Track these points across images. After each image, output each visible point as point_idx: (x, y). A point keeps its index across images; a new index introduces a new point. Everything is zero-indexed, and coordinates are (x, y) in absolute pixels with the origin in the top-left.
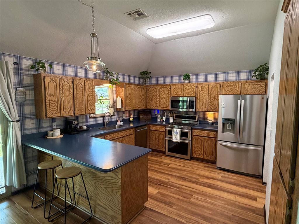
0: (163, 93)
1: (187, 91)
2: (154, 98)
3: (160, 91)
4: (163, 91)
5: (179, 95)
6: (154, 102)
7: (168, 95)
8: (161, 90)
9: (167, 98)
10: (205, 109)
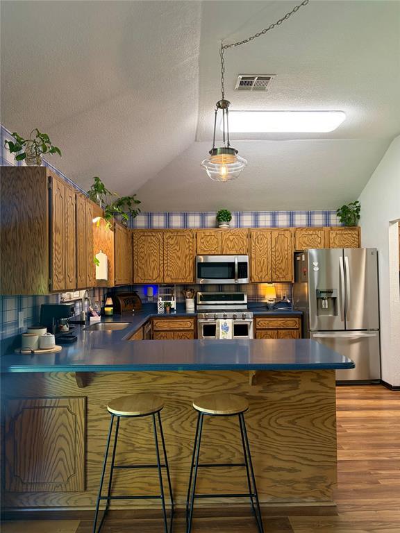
0: (176, 247)
1: (231, 245)
2: (154, 258)
3: (167, 243)
4: (177, 244)
5: (213, 252)
6: (154, 268)
7: (187, 253)
8: (171, 242)
9: (186, 258)
10: (267, 277)
